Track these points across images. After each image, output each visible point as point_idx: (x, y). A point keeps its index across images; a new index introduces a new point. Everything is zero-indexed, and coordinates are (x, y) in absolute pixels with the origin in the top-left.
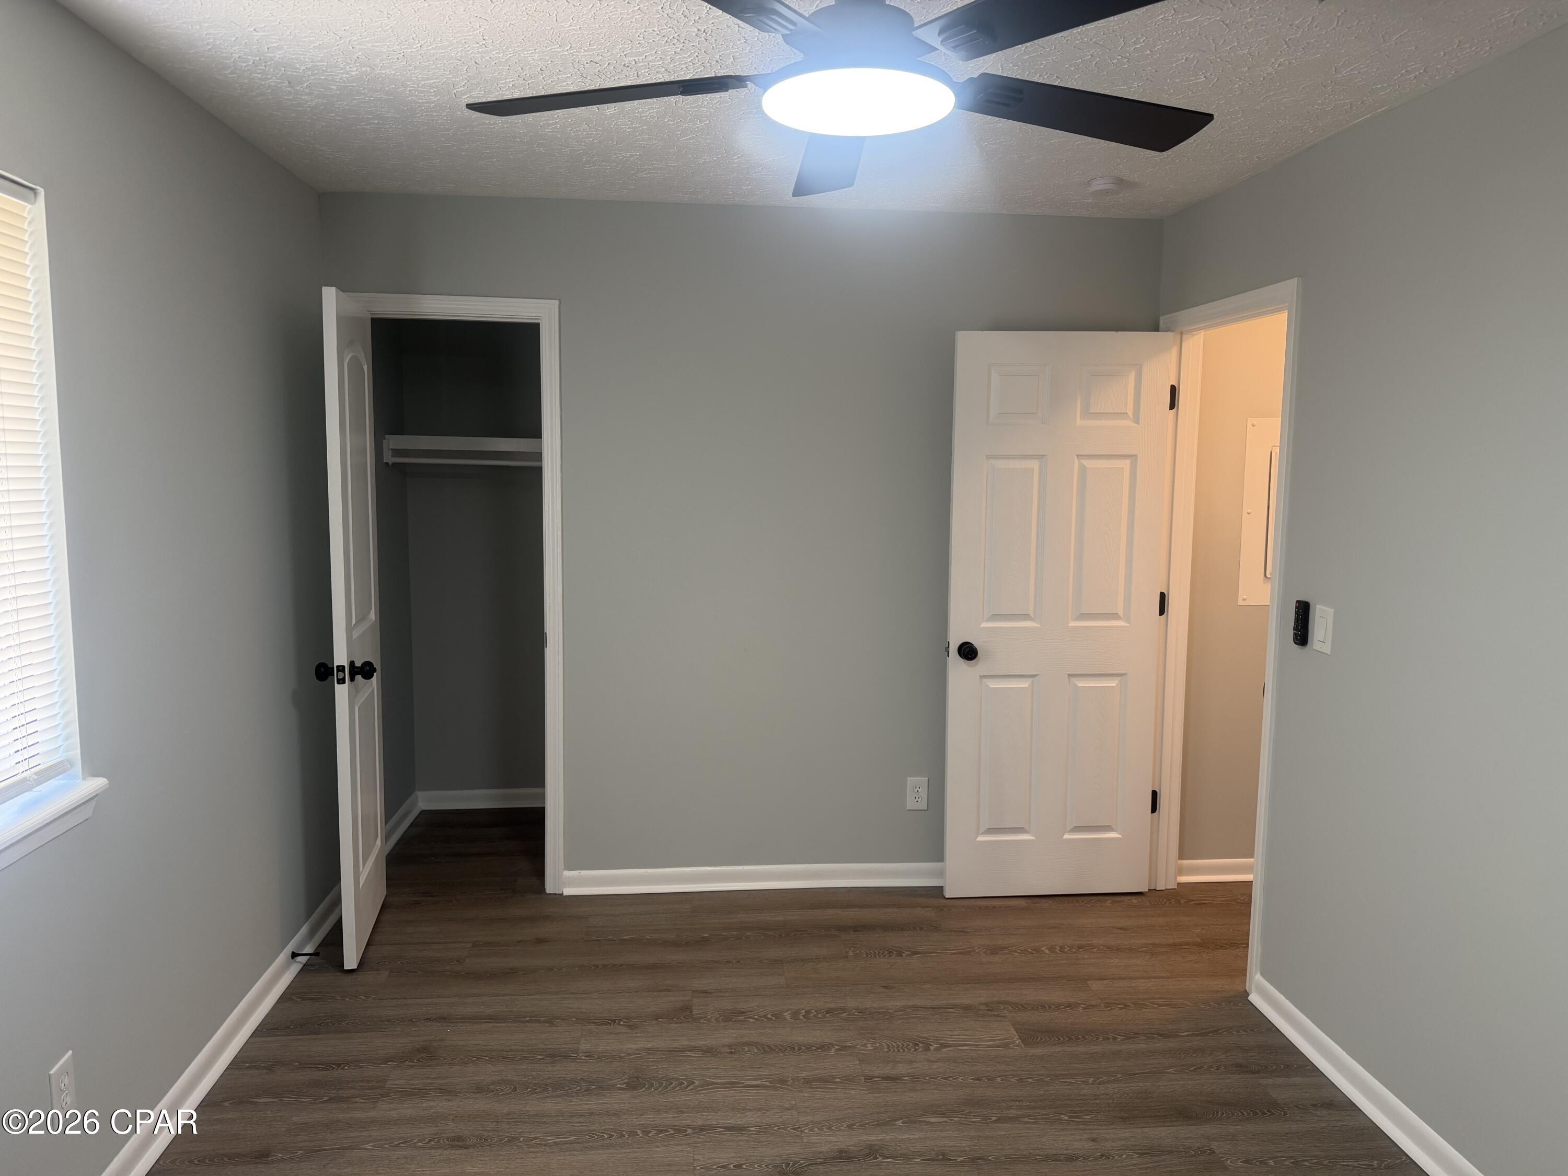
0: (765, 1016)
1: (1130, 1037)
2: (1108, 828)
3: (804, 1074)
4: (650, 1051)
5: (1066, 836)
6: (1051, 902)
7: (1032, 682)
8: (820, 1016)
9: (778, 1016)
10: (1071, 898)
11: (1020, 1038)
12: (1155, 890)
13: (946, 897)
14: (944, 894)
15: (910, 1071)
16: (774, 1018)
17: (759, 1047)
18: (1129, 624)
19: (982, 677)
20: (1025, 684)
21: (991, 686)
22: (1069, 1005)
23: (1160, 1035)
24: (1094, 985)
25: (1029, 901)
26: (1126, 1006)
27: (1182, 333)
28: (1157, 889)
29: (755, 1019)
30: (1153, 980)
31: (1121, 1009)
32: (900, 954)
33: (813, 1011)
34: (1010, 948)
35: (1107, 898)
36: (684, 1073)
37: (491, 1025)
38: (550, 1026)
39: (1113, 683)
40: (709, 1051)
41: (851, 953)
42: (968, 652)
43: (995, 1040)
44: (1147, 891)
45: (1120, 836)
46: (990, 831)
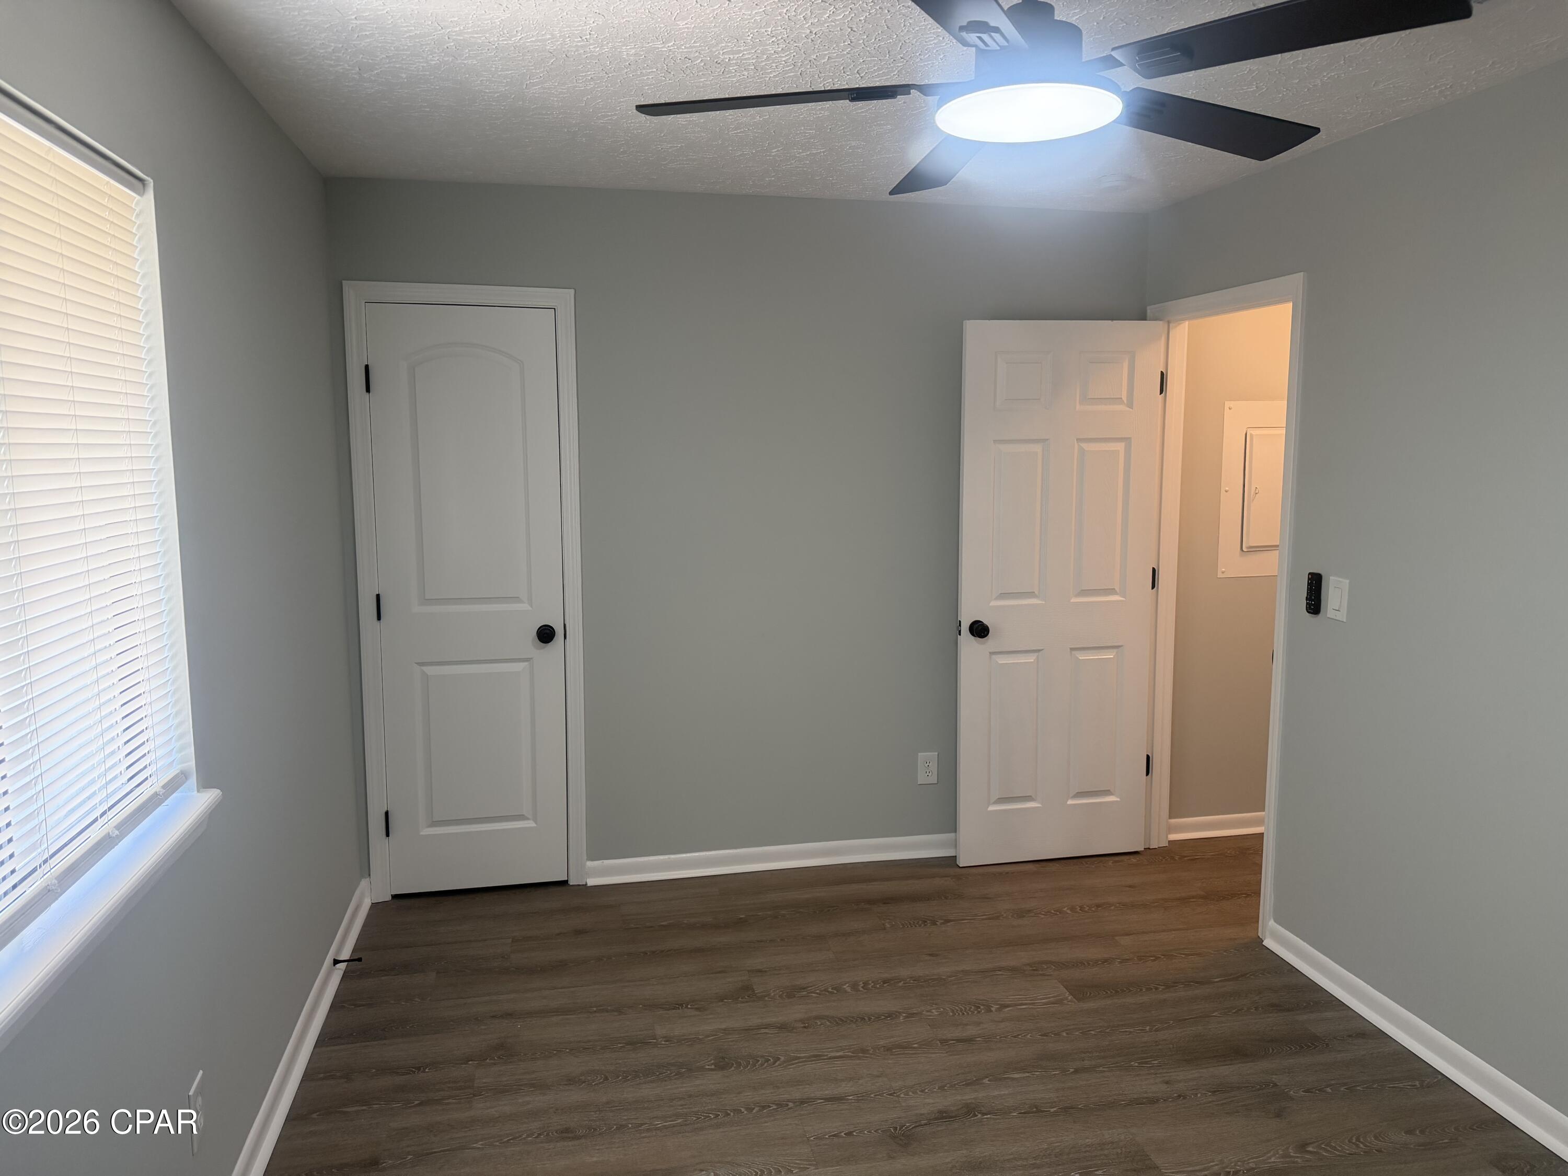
0: (826, 990)
1: (1170, 986)
2: (1107, 792)
3: (882, 1043)
4: (726, 1031)
5: (1070, 802)
6: (1058, 865)
7: (1038, 657)
8: (878, 986)
9: (838, 989)
10: (1075, 861)
11: (1071, 994)
12: (1149, 848)
13: (961, 866)
14: (958, 863)
15: (980, 1032)
16: (835, 992)
17: (830, 1019)
18: (1125, 598)
19: (992, 653)
20: (1031, 658)
21: (1000, 662)
22: (1105, 961)
23: (1197, 983)
24: (1125, 941)
25: (1037, 865)
26: (1157, 958)
27: (1169, 322)
28: (1151, 848)
29: (817, 993)
30: (1173, 932)
31: (1154, 960)
32: (934, 923)
33: (870, 982)
34: (1035, 911)
35: (1107, 858)
36: (767, 1050)
37: (561, 1017)
38: (620, 1015)
39: (1111, 655)
40: (783, 1027)
41: (888, 925)
42: (979, 630)
43: (1049, 998)
44: (1143, 849)
45: (1118, 799)
46: (1001, 800)
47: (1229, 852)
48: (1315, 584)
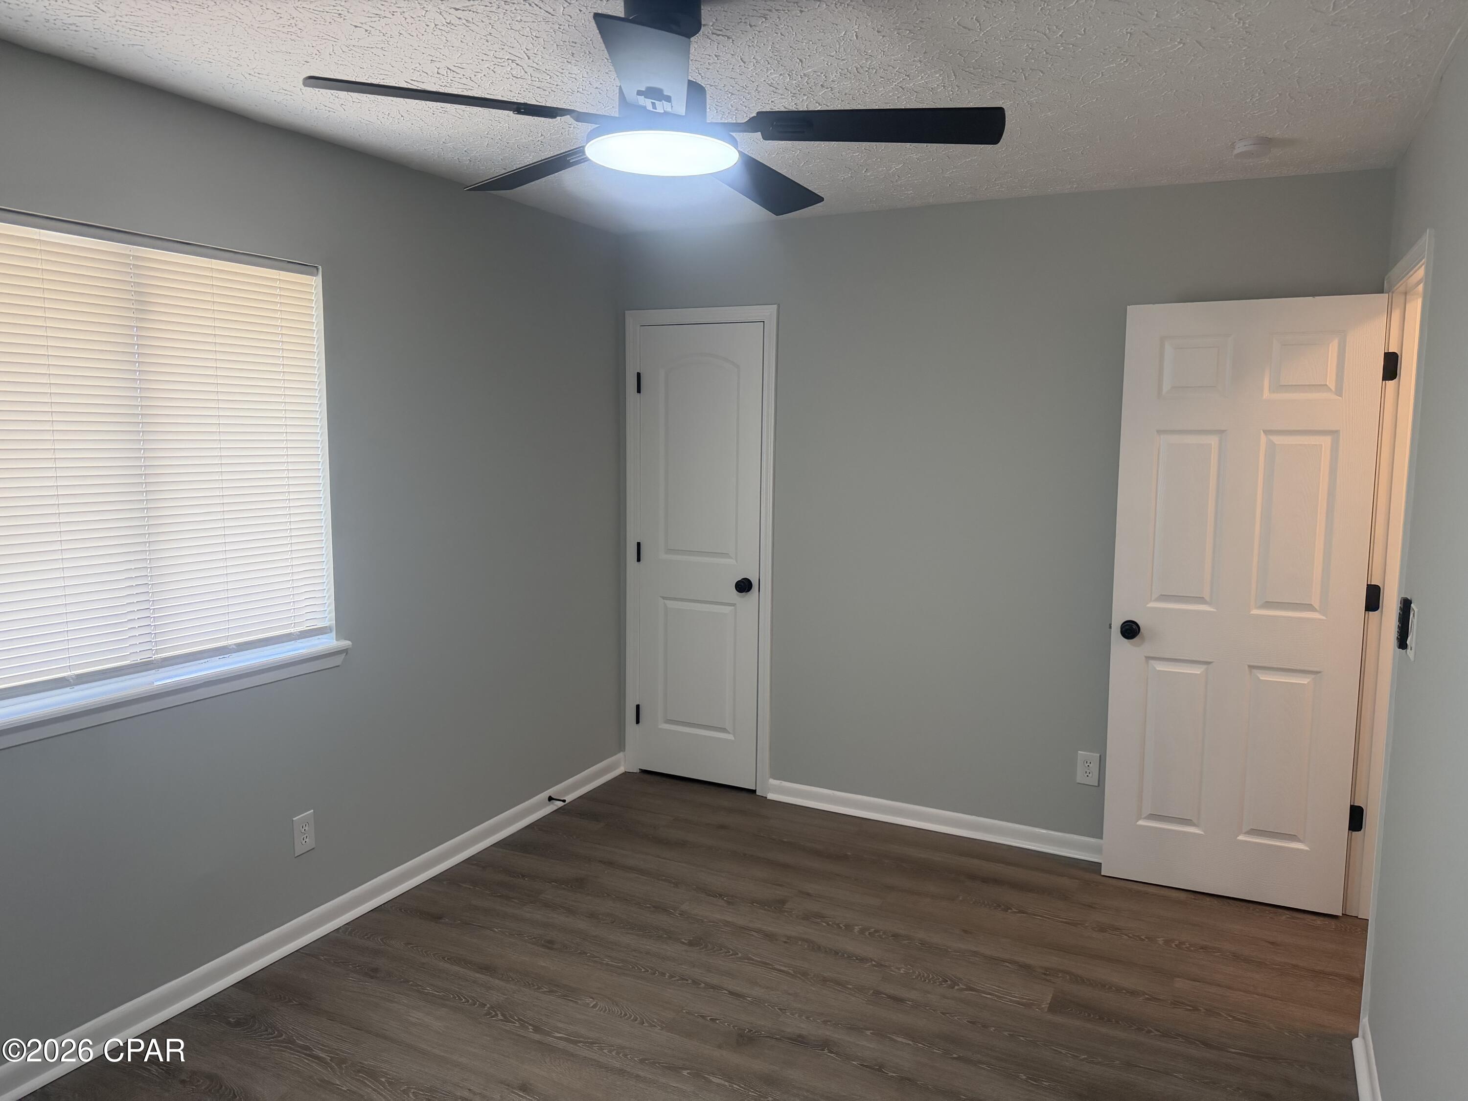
1: (1170, 1035)
2: (1293, 838)
3: (828, 974)
4: (727, 924)
5: (1241, 838)
6: (1216, 902)
7: (1206, 669)
8: (884, 936)
11: (1050, 1004)
12: (1357, 917)
13: (1102, 874)
14: (1100, 871)
15: (919, 998)
17: (811, 944)
18: (1326, 617)
19: (1148, 658)
20: (1197, 670)
21: (1158, 669)
22: (1132, 992)
23: (1205, 1044)
25: (1192, 896)
26: (1195, 1010)
28: (1359, 917)
29: (828, 924)
30: (1255, 996)
31: (1187, 1010)
32: (1006, 909)
34: (1124, 931)
36: (737, 946)
38: (674, 887)
39: (1304, 680)
41: (961, 898)
42: (1130, 630)
43: (1023, 998)
44: (1341, 915)
45: (1308, 849)
46: (1152, 817)
48: (1406, 611)
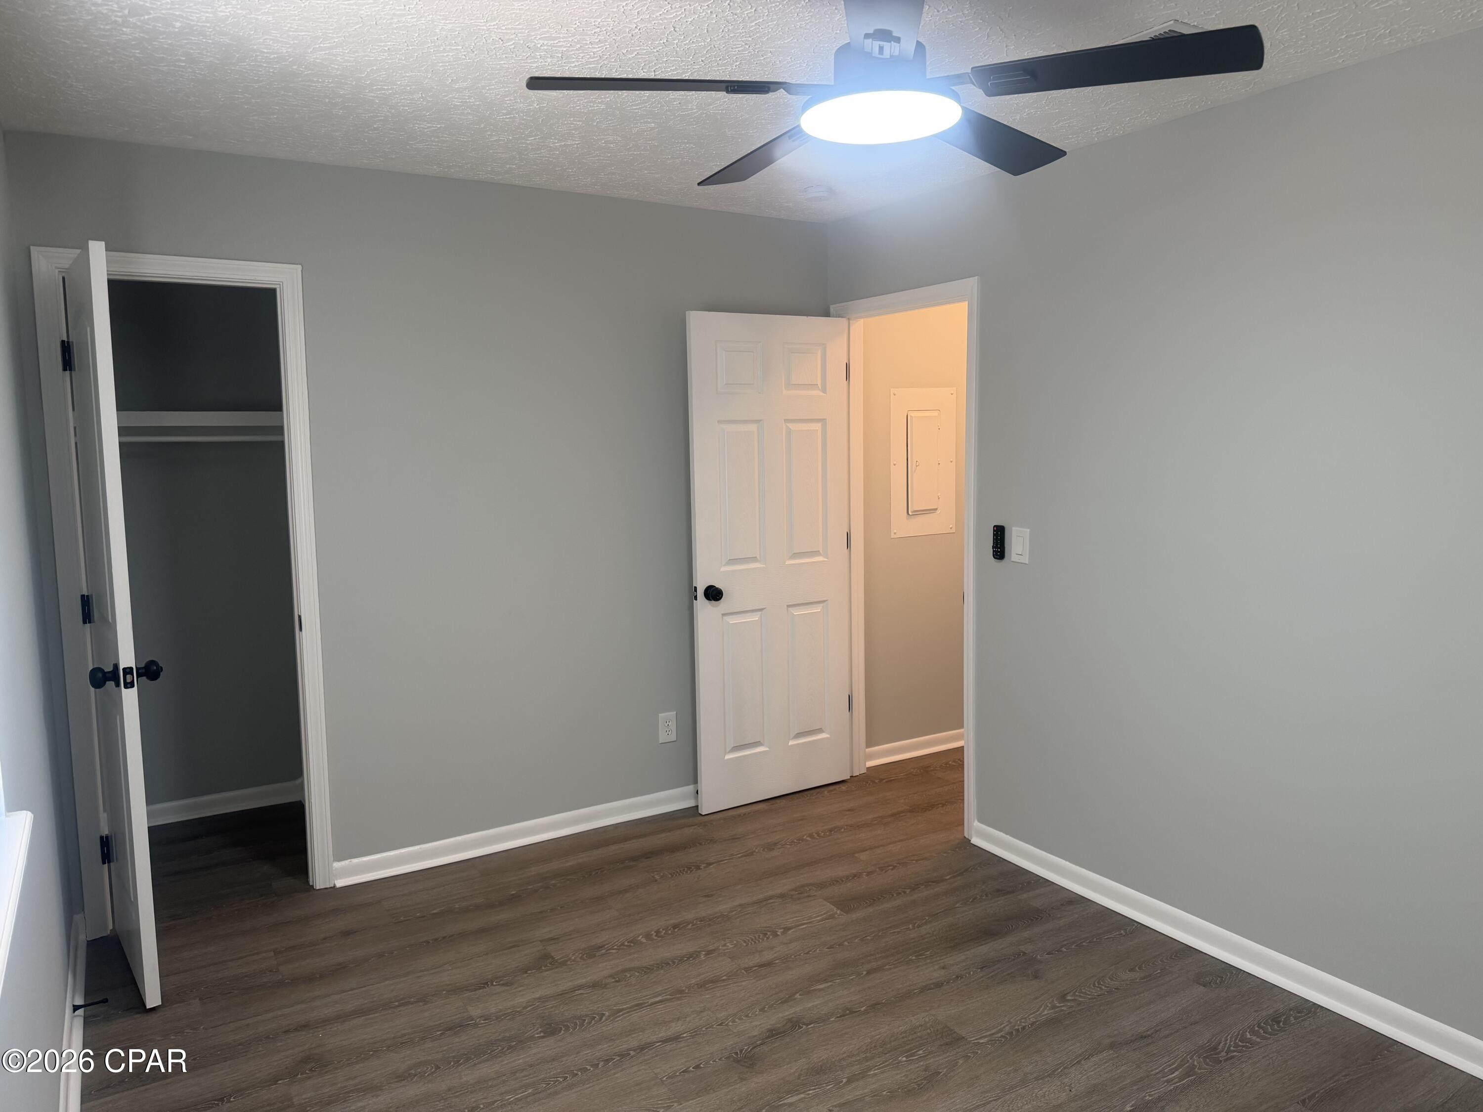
0: (623, 944)
1: (915, 888)
2: (820, 731)
3: (693, 981)
4: (543, 999)
5: (791, 743)
6: (784, 801)
7: (761, 615)
8: (670, 932)
9: (634, 942)
10: (797, 795)
11: (838, 908)
12: (853, 776)
13: (703, 814)
14: (699, 812)
15: (775, 955)
16: (632, 945)
17: (637, 970)
18: (827, 558)
19: (723, 615)
20: (755, 617)
21: (730, 623)
22: (855, 876)
23: (933, 882)
24: (864, 856)
26: (895, 867)
27: (849, 319)
28: (855, 775)
29: (616, 949)
30: (899, 843)
31: (892, 869)
32: (698, 868)
33: (661, 930)
34: (780, 843)
35: (822, 789)
36: (589, 1009)
37: (363, 1018)
38: (426, 1004)
39: (817, 609)
40: (595, 985)
41: (657, 877)
42: (713, 594)
43: (821, 915)
44: (849, 778)
45: (829, 736)
46: (735, 750)
47: (915, 771)
48: (999, 534)
